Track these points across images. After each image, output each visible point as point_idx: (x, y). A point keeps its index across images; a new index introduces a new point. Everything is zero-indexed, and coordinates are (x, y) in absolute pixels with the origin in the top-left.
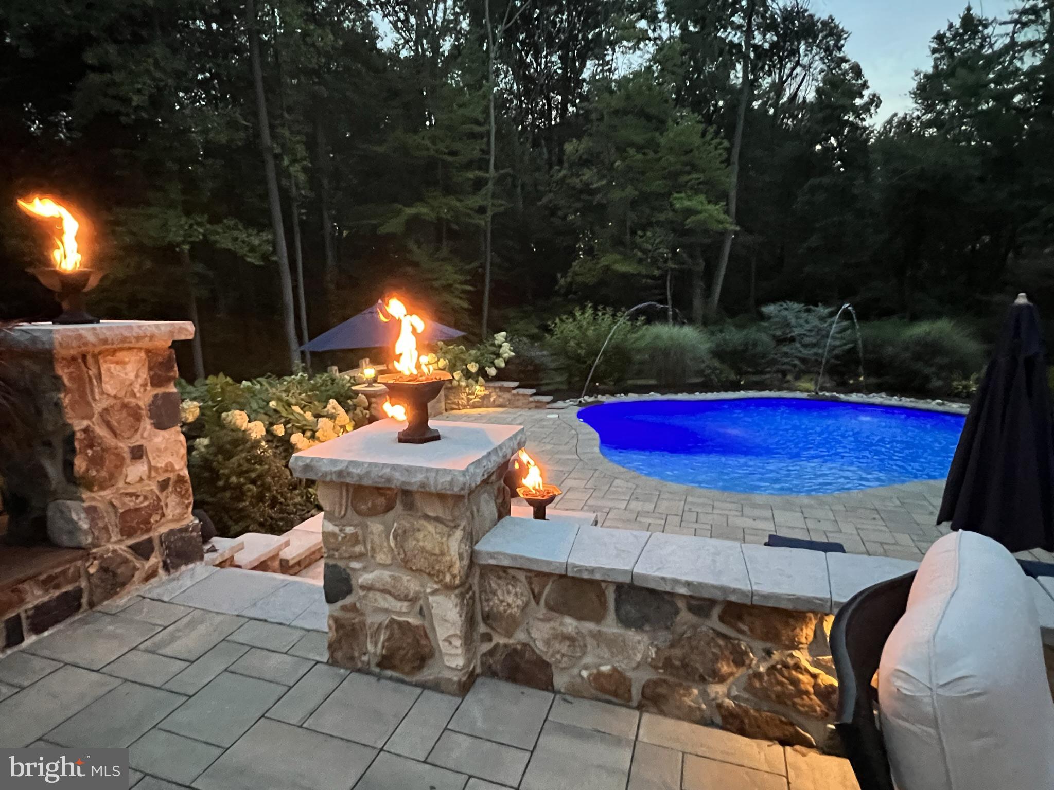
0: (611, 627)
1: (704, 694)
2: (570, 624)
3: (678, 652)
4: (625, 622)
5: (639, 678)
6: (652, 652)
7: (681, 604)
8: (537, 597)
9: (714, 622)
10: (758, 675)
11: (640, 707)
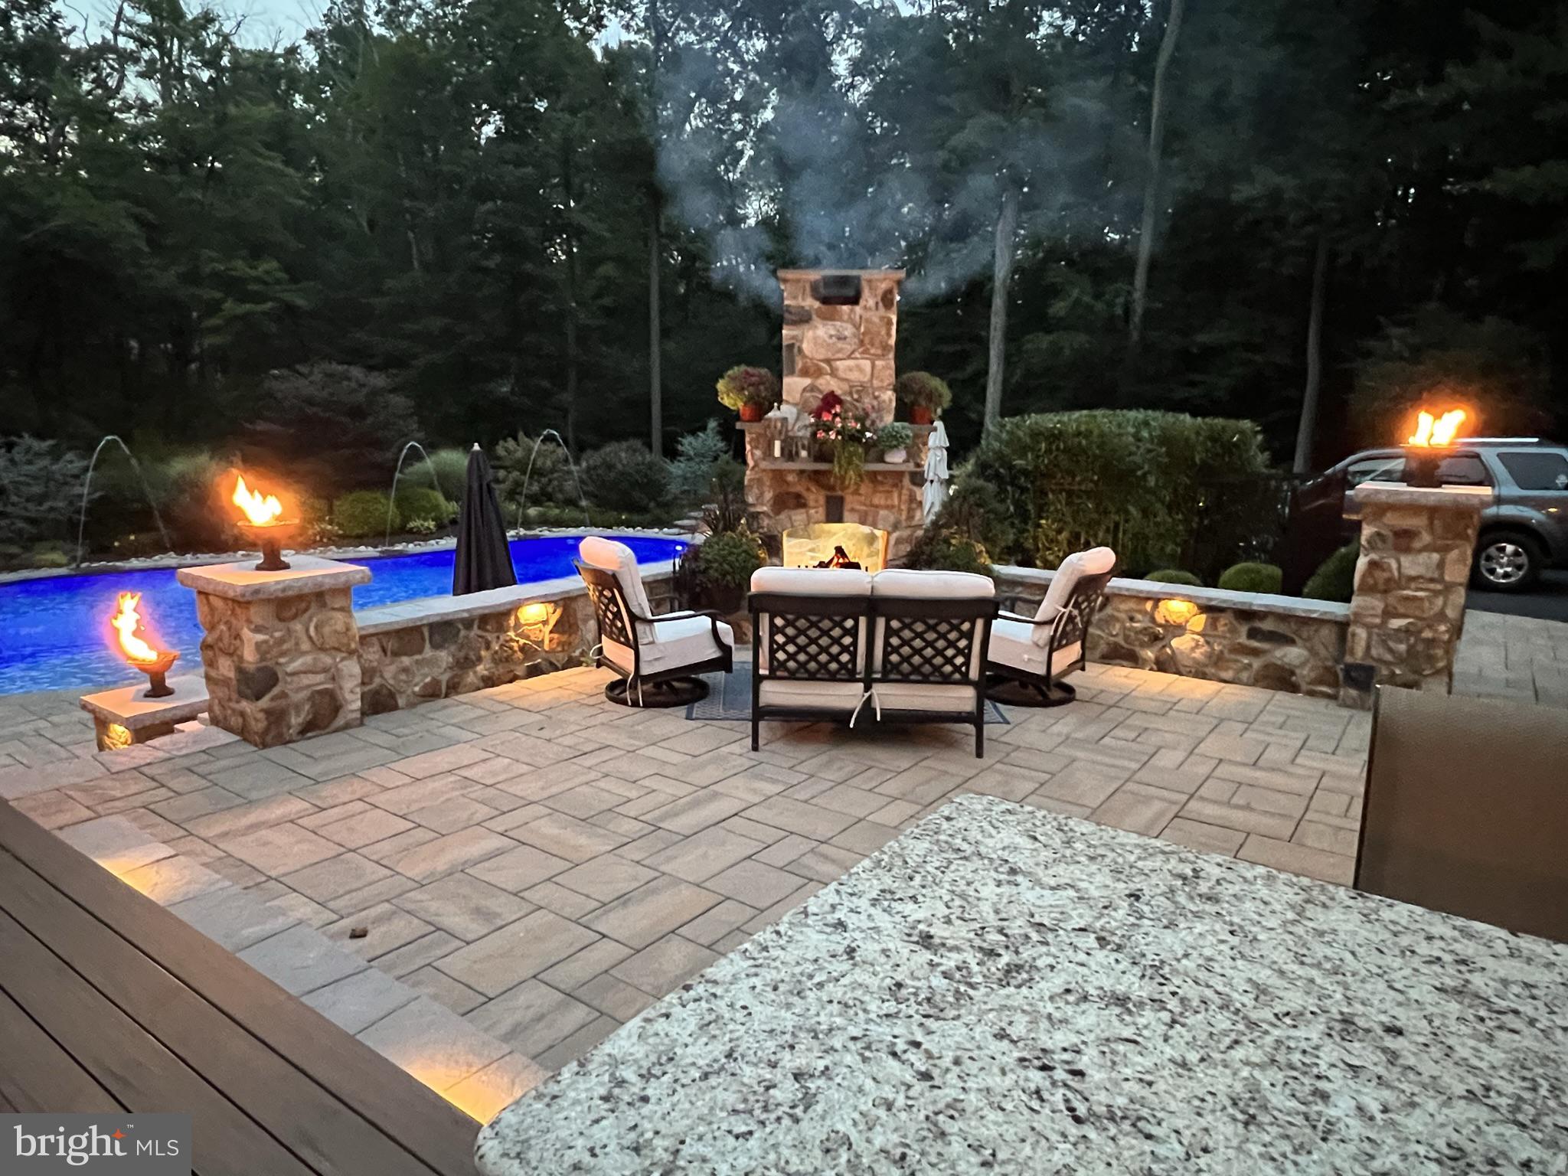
0: (428, 652)
1: (475, 673)
2: (406, 661)
3: (462, 654)
4: (436, 646)
5: (444, 678)
6: (451, 659)
7: (460, 626)
8: (384, 651)
9: (475, 631)
10: (496, 652)
11: (446, 696)
